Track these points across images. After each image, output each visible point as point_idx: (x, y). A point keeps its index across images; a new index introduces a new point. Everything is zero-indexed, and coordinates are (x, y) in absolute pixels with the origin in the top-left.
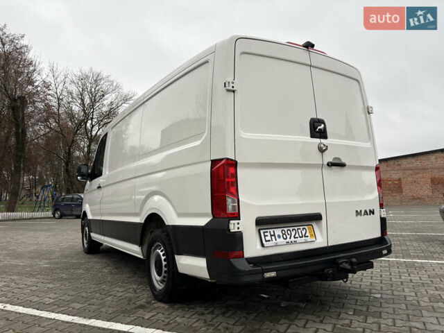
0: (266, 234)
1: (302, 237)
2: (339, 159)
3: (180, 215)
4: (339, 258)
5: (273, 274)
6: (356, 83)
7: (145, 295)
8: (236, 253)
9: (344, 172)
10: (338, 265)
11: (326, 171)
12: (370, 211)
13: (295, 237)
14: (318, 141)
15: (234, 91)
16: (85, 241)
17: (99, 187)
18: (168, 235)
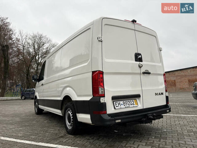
0: (116, 103)
1: (132, 105)
2: (148, 71)
3: (78, 96)
4: (148, 114)
5: (119, 121)
6: (154, 37)
7: (63, 132)
8: (103, 112)
9: (150, 76)
10: (148, 116)
11: (142, 76)
12: (161, 93)
13: (129, 105)
14: (138, 63)
15: (102, 41)
16: (36, 109)
17: (42, 85)
18: (73, 105)
